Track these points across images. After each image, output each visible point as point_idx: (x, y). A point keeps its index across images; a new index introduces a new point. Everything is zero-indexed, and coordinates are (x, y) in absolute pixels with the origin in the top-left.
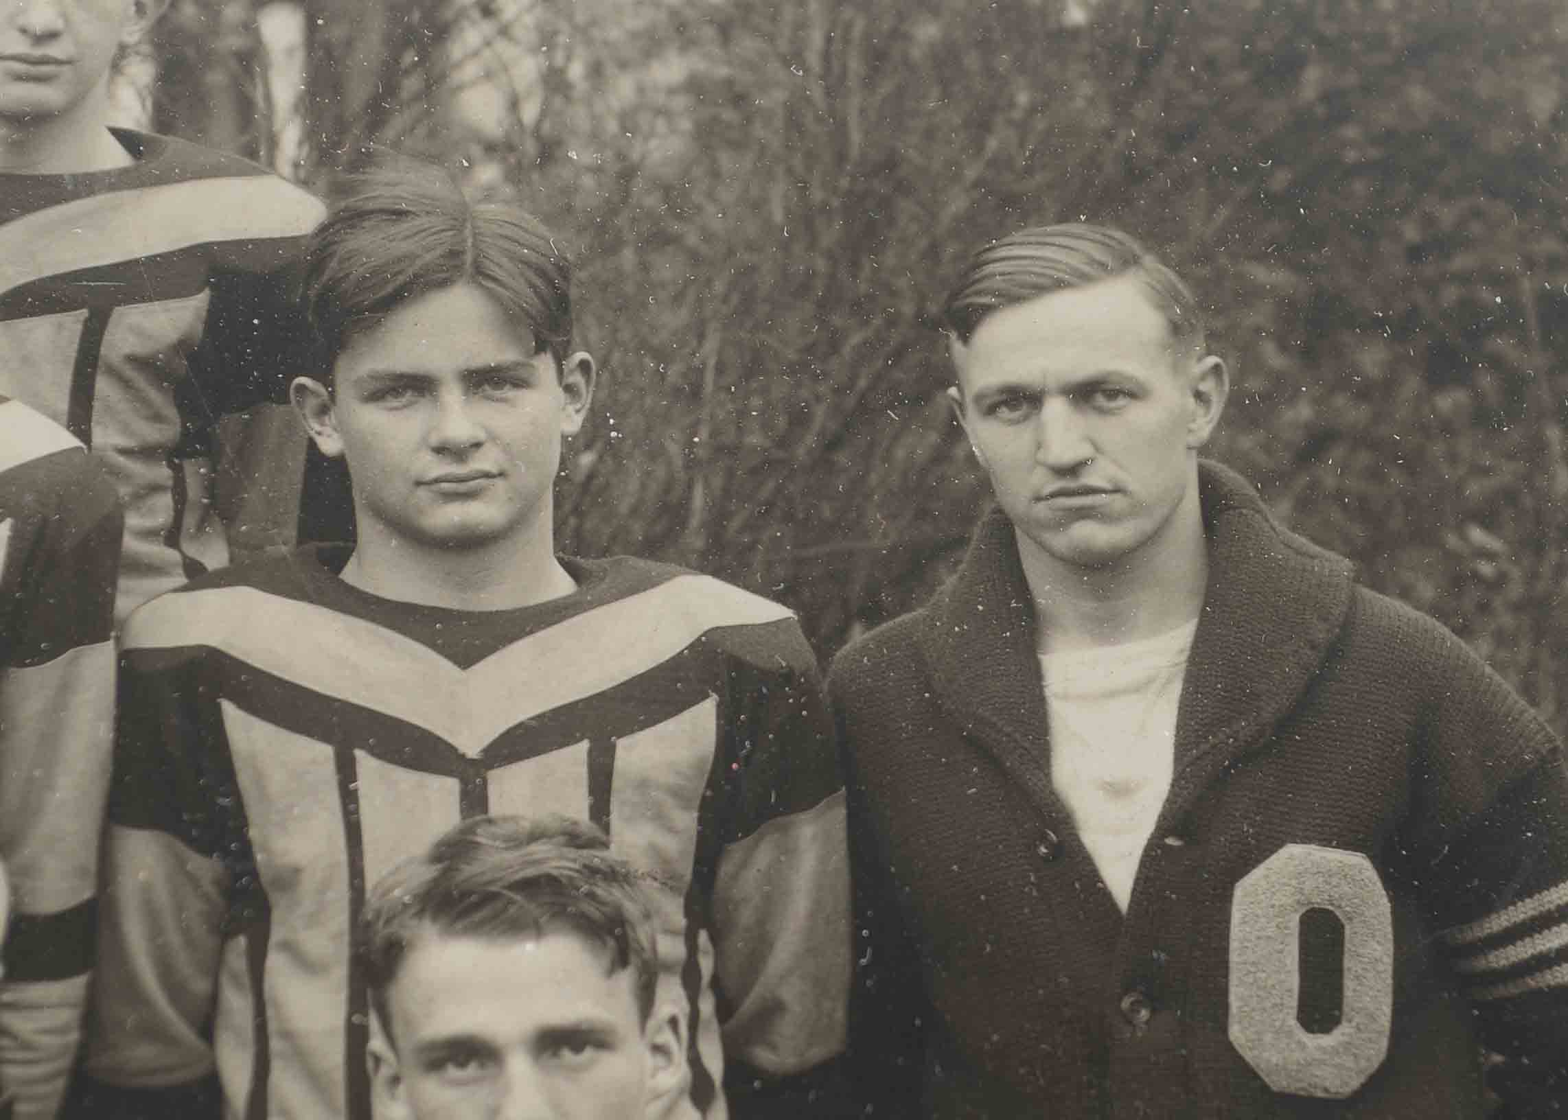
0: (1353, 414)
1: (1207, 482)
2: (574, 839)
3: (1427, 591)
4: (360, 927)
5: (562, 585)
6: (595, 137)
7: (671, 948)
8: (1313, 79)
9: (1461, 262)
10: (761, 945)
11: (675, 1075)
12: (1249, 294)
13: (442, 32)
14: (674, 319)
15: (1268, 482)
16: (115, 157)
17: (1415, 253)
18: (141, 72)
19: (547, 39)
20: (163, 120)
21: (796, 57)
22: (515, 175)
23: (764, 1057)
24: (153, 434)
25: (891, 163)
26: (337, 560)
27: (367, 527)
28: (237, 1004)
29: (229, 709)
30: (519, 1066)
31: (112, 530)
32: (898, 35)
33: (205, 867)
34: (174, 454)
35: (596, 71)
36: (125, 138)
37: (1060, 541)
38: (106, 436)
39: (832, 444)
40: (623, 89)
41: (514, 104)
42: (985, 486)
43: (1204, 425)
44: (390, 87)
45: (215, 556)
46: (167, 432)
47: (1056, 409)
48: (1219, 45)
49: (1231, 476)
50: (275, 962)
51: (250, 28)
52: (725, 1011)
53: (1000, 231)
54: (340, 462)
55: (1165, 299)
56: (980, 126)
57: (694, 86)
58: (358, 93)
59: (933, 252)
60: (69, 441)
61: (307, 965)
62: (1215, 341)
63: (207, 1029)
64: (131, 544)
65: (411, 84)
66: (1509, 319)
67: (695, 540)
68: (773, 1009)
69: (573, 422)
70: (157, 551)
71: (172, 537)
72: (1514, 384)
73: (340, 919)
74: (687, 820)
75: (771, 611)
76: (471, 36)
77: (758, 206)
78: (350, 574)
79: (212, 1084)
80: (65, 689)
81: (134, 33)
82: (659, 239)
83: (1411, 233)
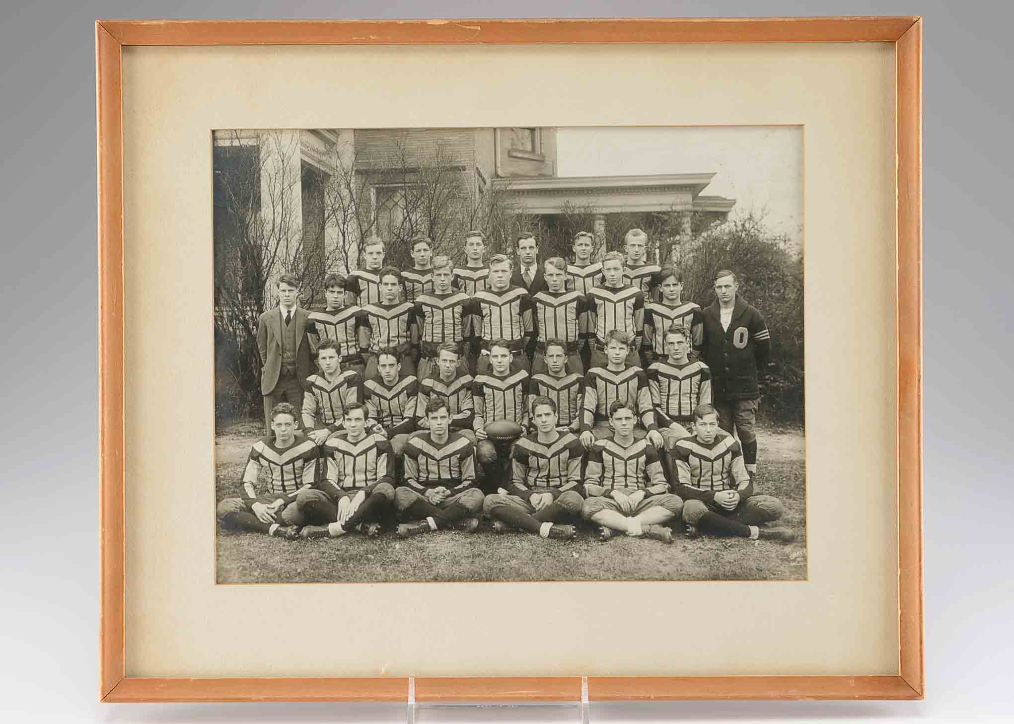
0: (749, 288)
1: (736, 294)
2: (681, 325)
3: (754, 305)
4: (664, 332)
5: (681, 304)
6: (684, 262)
7: (689, 335)
8: (749, 255)
9: (761, 274)
10: (696, 334)
11: (689, 345)
12: (741, 277)
13: (671, 251)
14: (690, 279)
15: (741, 295)
16: (643, 264)
17: (756, 273)
18: (645, 255)
19: (680, 252)
20: (647, 260)
21: (703, 254)
22: (677, 265)
23: (696, 344)
24: (647, 290)
25: (710, 264)
26: (662, 301)
27: (664, 298)
28: (654, 339)
29: (653, 314)
30: (676, 344)
31: (644, 298)
32: (712, 251)
33: (652, 328)
34: (648, 292)
35: (685, 255)
36: (645, 262)
37: (723, 300)
38: (643, 290)
39: (704, 291)
40: (687, 257)
41: (677, 258)
42: (717, 295)
43: (736, 290)
44: (667, 255)
45: (652, 301)
46: (648, 289)
47: (723, 288)
48: (740, 252)
49: (738, 294)
50: (657, 336)
51: (655, 251)
52: (693, 340)
53: (719, 271)
54: (662, 293)
55: (734, 277)
56: (719, 260)
57: (693, 257)
58: (664, 258)
59: (713, 273)
60: (639, 290)
61: (659, 336)
62: (738, 282)
63: (651, 340)
64: (645, 300)
65: (669, 256)
66: (764, 280)
67: (692, 299)
68: (697, 340)
69: (682, 288)
70: (647, 300)
71: (648, 299)
72: (764, 286)
73: (662, 332)
74: (690, 324)
75: (699, 306)
76: (674, 251)
77: (699, 268)
78: (663, 302)
79: (652, 345)
80: (640, 312)
81: (644, 252)
82: (690, 271)
83: (756, 271)
